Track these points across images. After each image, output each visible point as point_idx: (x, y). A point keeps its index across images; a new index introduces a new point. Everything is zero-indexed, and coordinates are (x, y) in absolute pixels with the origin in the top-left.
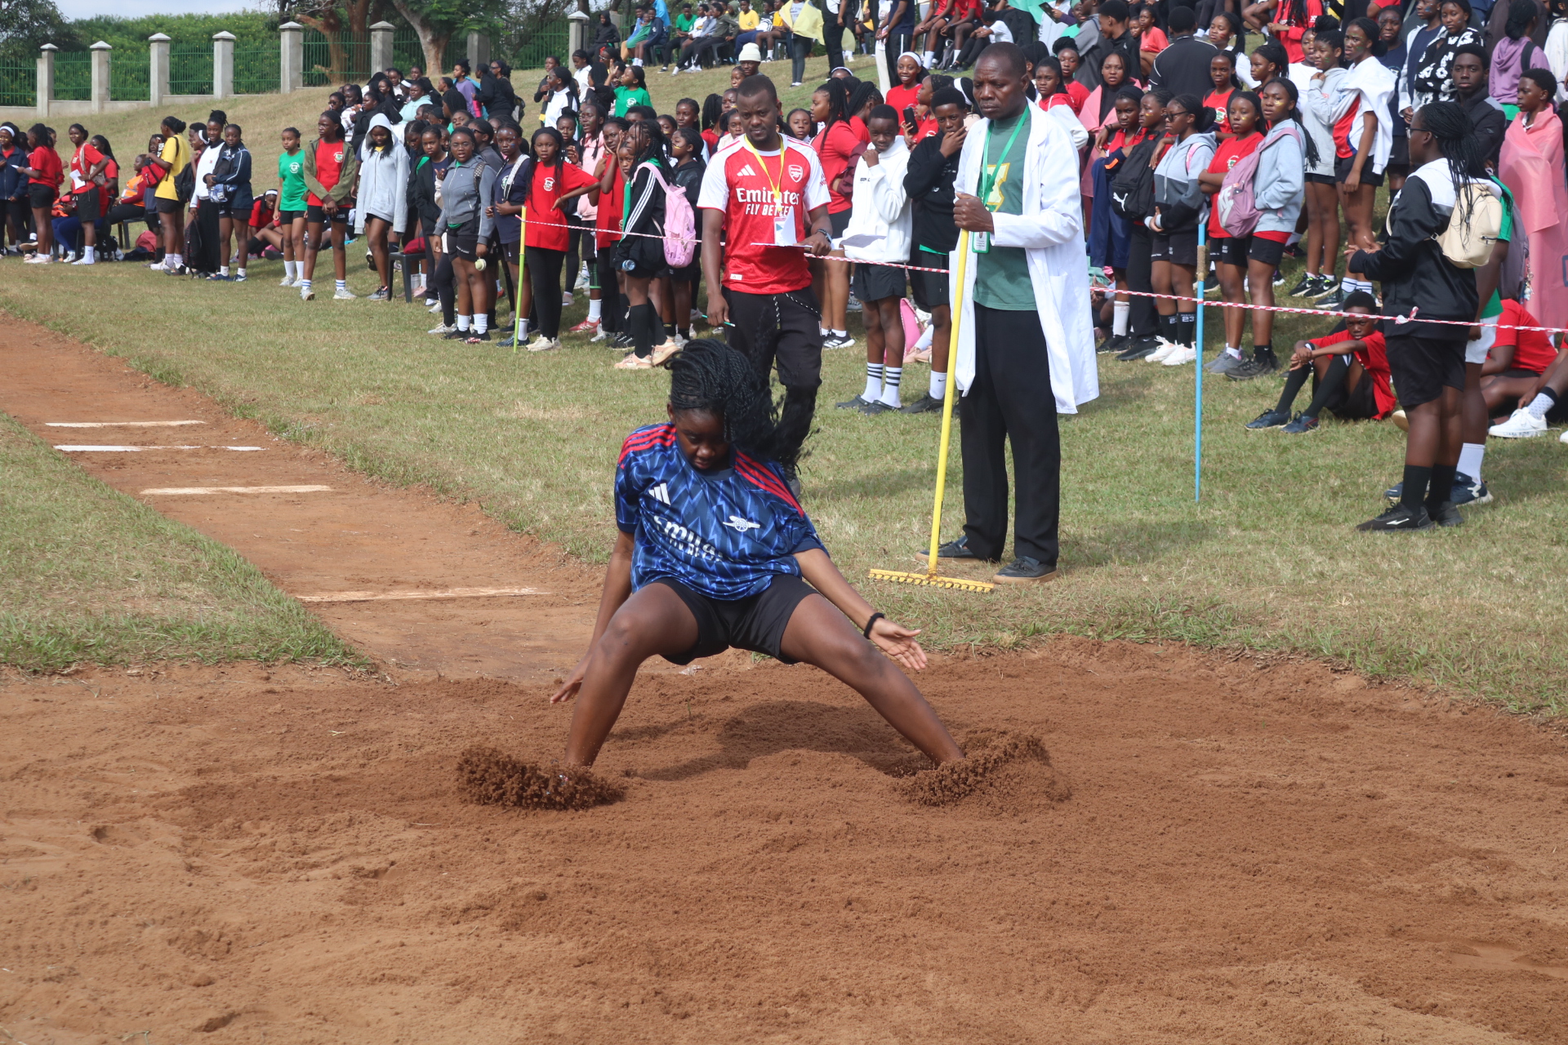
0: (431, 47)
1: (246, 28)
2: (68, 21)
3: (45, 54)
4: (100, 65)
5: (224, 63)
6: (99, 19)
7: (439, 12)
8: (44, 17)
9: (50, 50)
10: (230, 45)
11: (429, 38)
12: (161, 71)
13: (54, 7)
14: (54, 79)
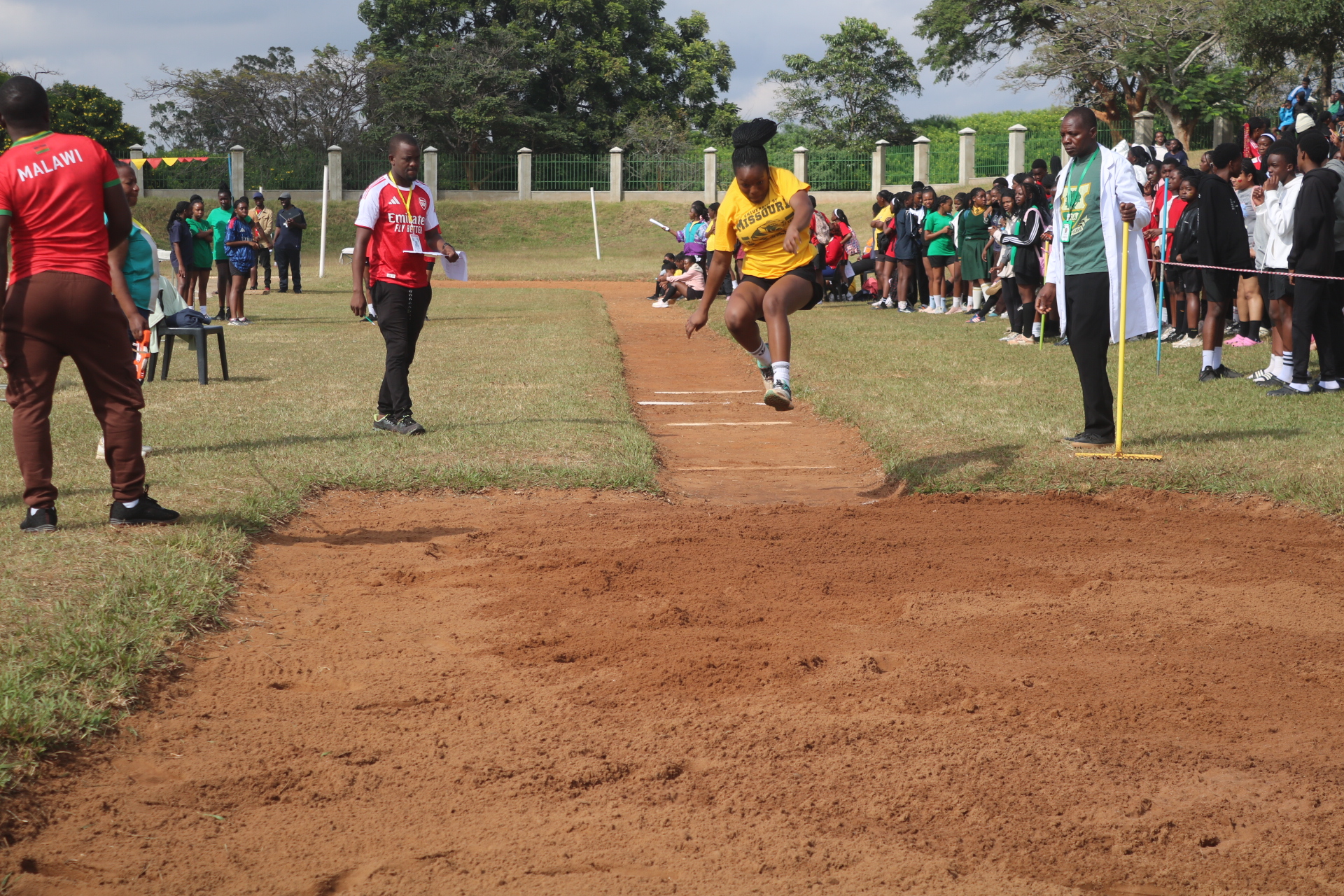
0: (1180, 130)
1: (1053, 121)
2: (908, 121)
3: (879, 148)
4: (921, 155)
5: (1017, 150)
6: (933, 118)
7: (1187, 102)
8: (890, 117)
9: (883, 145)
10: (1022, 135)
11: (1179, 122)
12: (968, 159)
13: (897, 110)
14: (886, 167)
